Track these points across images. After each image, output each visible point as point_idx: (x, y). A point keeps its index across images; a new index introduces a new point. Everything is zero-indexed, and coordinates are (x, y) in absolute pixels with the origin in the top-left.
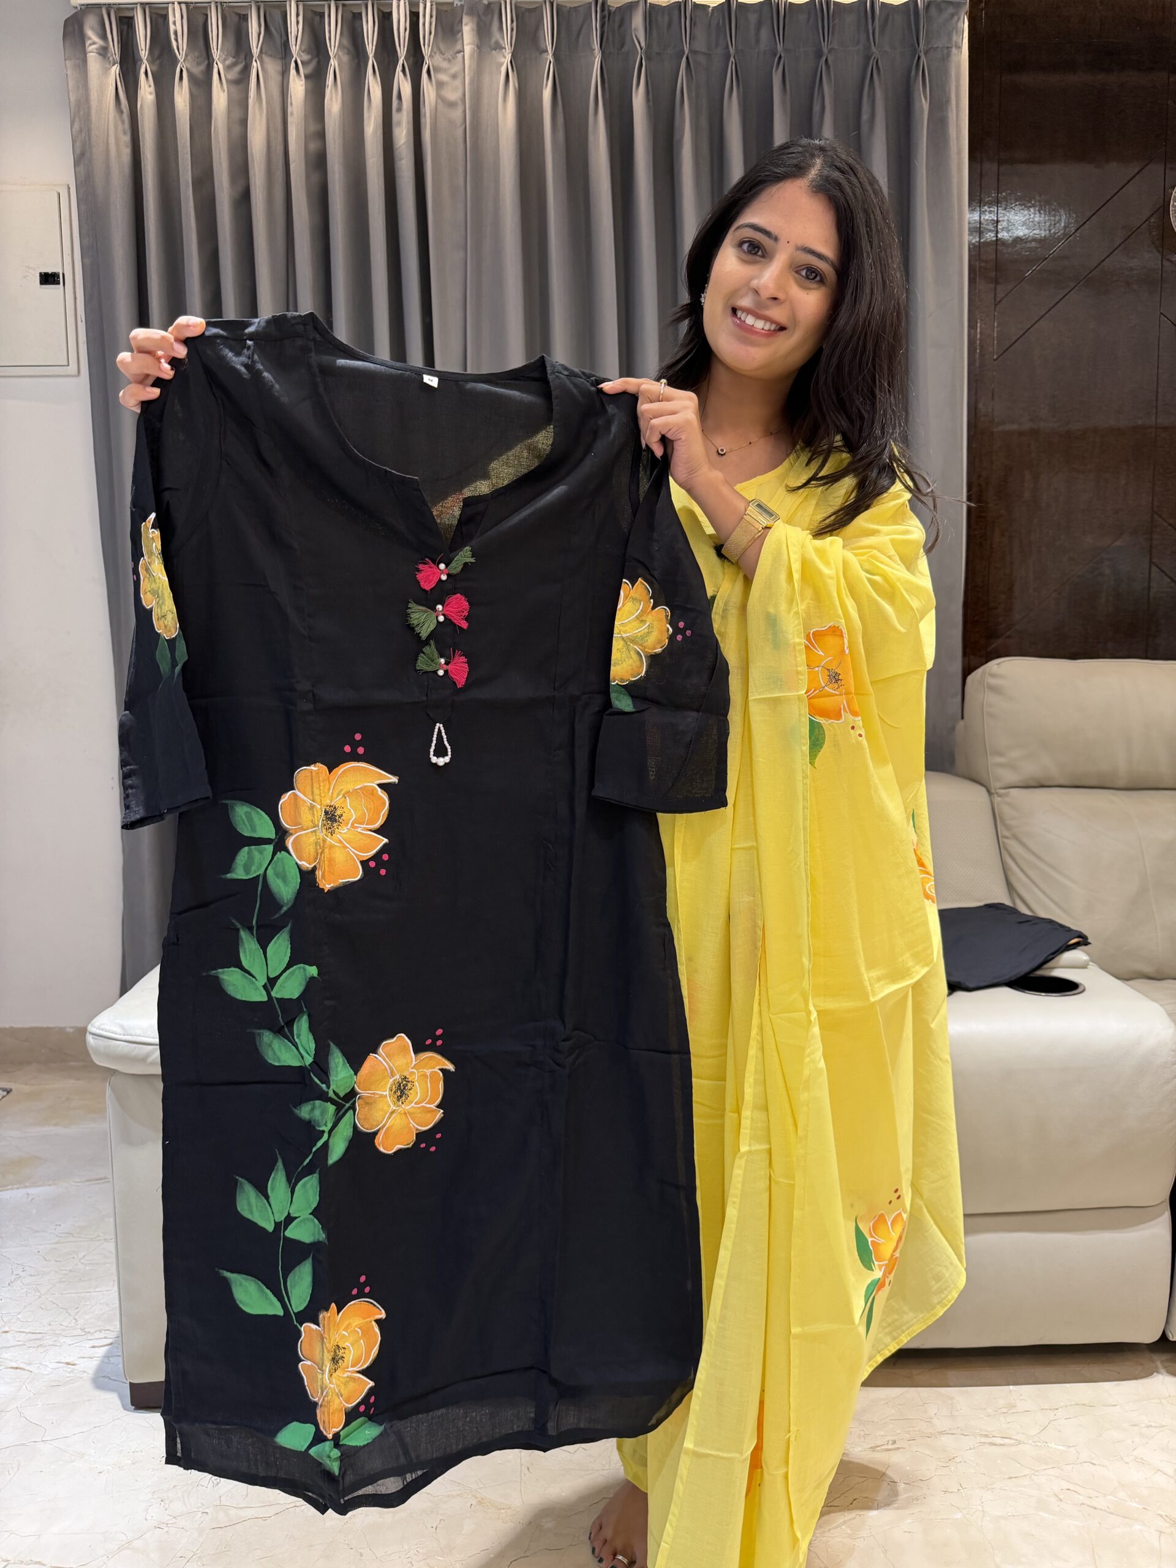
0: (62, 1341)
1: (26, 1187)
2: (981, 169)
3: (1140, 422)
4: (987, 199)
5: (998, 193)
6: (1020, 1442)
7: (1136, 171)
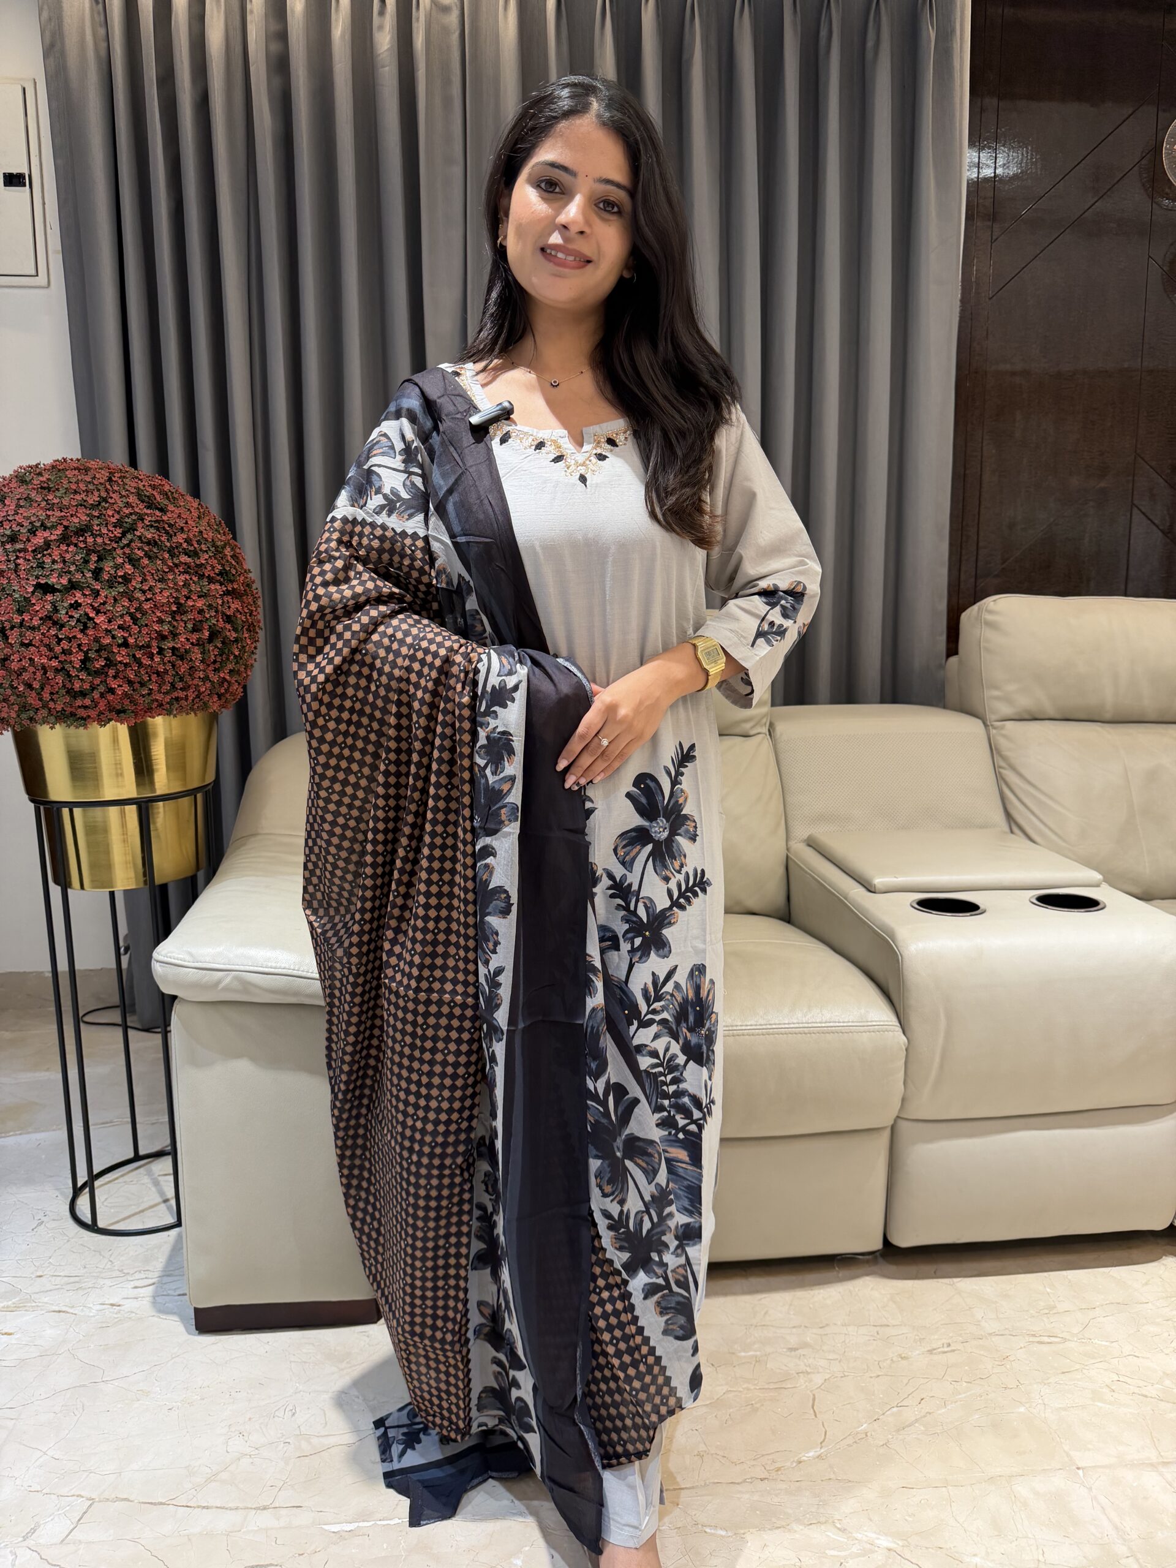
0: (102, 1283)
1: (29, 1133)
2: (982, 104)
3: (1126, 365)
5: (997, 129)
6: (1065, 1340)
7: (1130, 112)
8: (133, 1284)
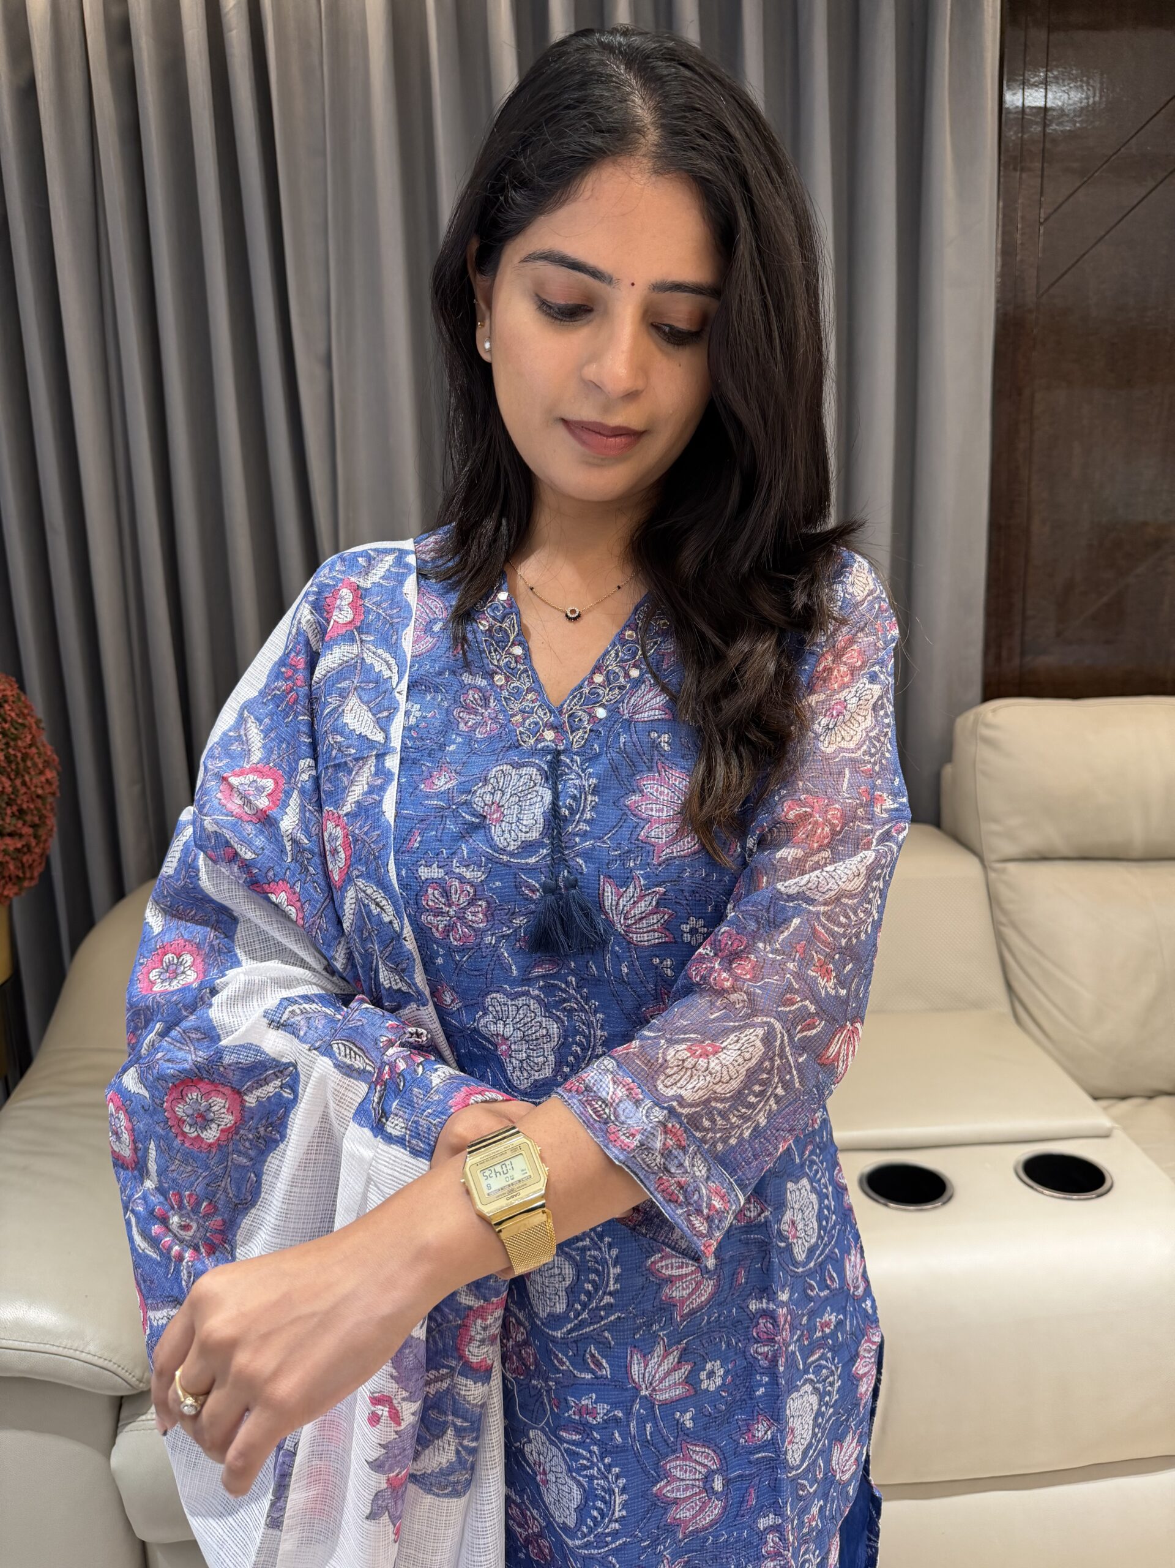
2: (1026, 37)
4: (1032, 80)
5: (1047, 71)
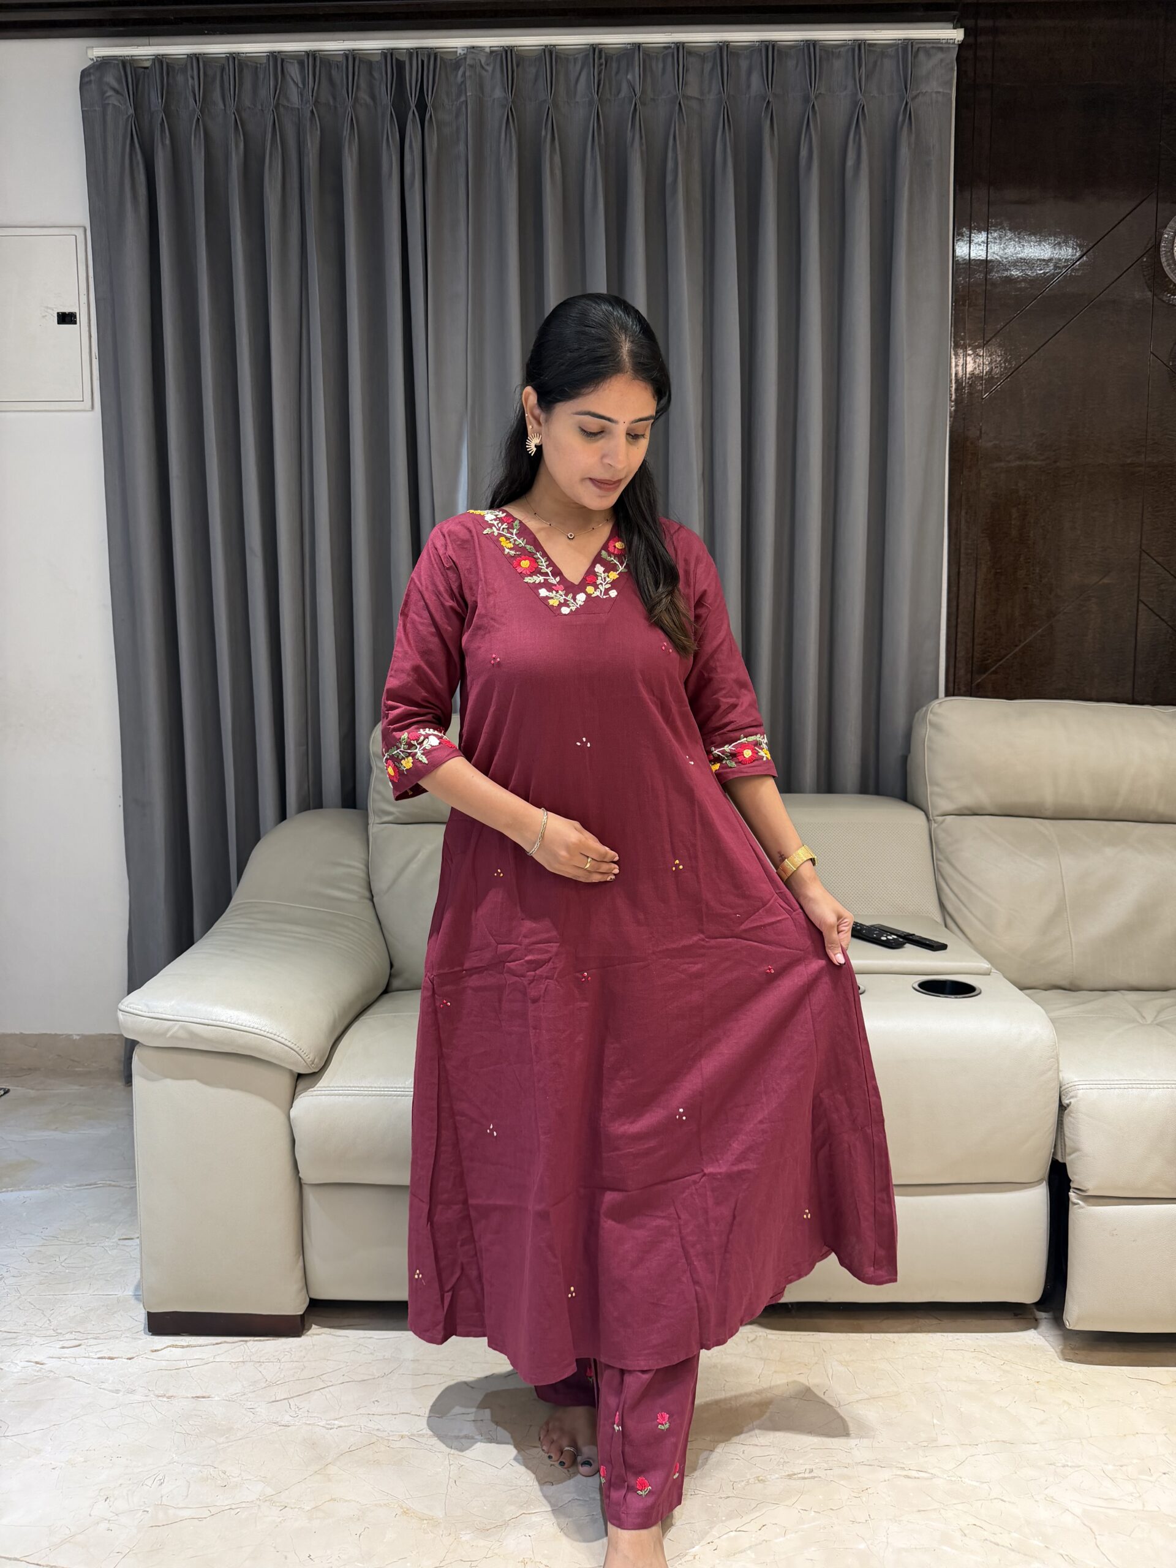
1: (20, 1190)
3: (1129, 461)
4: (976, 241)
5: (988, 234)
7: (1128, 212)
8: (61, 1344)
